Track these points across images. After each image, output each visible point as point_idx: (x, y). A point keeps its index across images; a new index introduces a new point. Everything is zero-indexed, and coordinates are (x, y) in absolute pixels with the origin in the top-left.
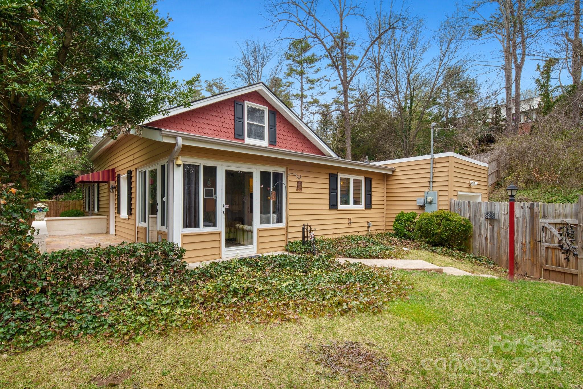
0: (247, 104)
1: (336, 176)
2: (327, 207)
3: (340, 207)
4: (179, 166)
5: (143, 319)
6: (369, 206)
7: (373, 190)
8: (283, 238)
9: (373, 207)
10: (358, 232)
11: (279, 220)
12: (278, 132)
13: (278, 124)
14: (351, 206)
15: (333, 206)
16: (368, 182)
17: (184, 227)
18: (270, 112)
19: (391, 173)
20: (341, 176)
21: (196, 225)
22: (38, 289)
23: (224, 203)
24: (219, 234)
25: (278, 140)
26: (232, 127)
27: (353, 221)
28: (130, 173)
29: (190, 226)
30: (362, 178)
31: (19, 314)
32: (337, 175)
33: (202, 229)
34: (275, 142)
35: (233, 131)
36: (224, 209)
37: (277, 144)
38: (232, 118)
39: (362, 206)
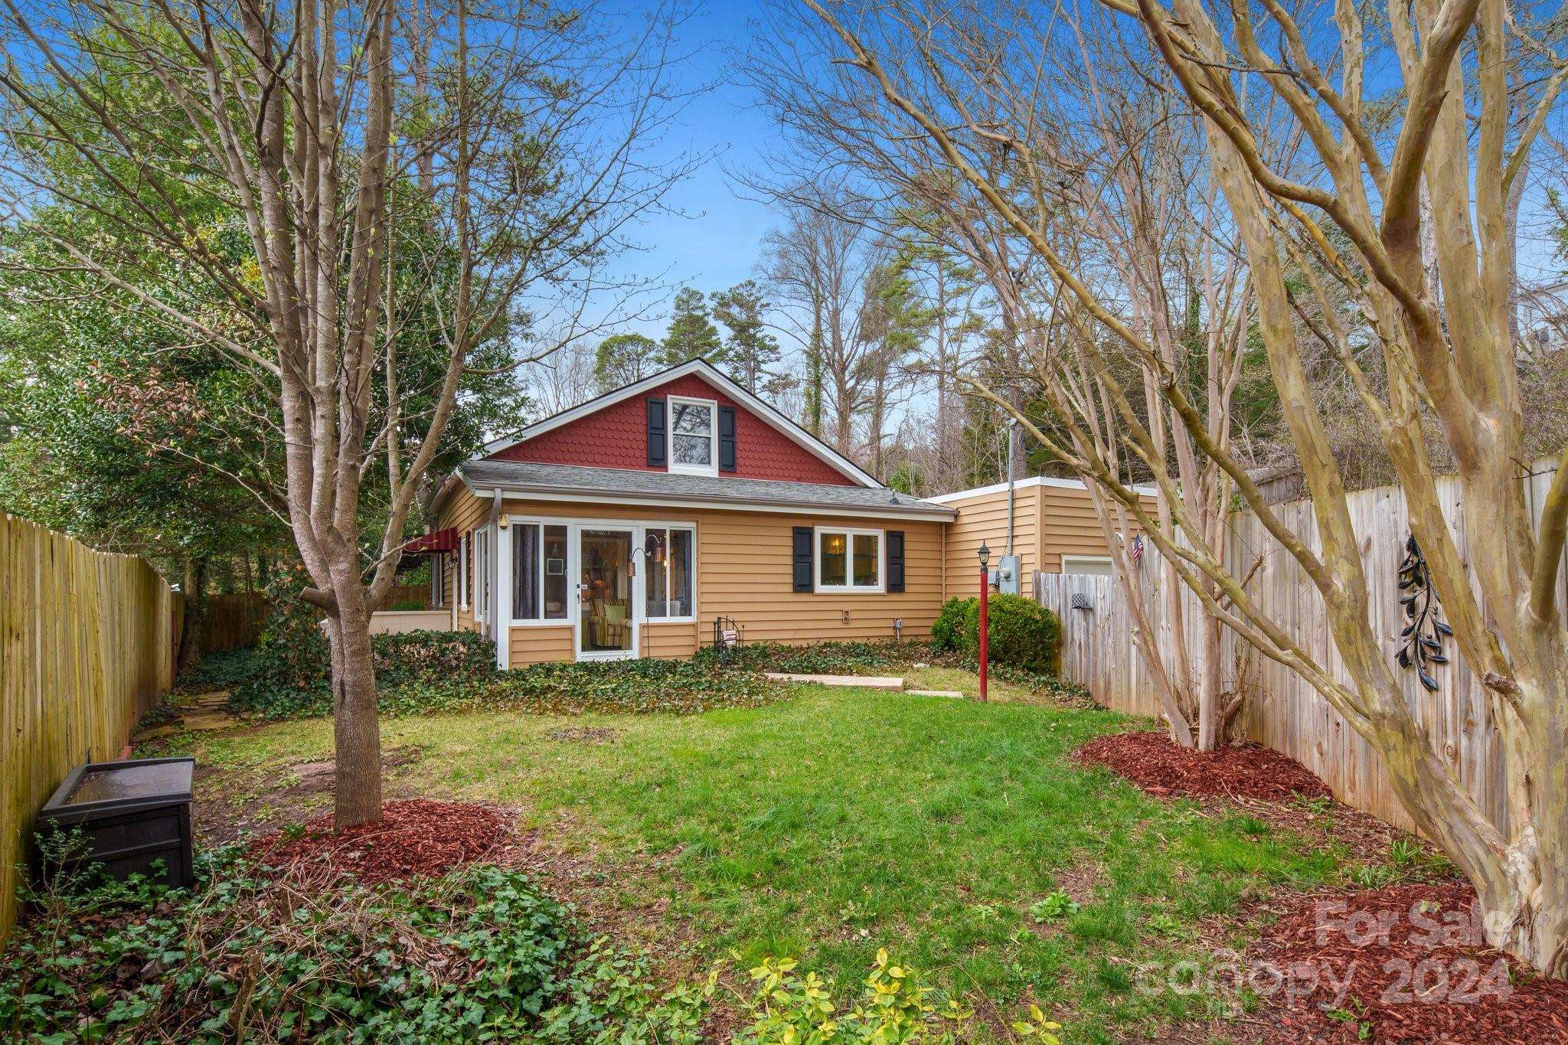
0: (673, 401)
1: (809, 533)
2: (790, 588)
3: (820, 588)
4: (504, 528)
5: (413, 703)
6: (896, 585)
7: (907, 554)
8: (691, 641)
9: (907, 589)
10: (868, 638)
11: (686, 611)
12: (740, 446)
13: (739, 430)
14: (850, 587)
15: (803, 585)
16: (896, 541)
17: (515, 617)
18: (722, 410)
19: (950, 519)
20: (819, 530)
21: (534, 615)
22: (322, 674)
23: (579, 582)
24: (571, 629)
25: (740, 461)
26: (642, 445)
27: (852, 615)
28: (468, 534)
29: (525, 617)
30: (880, 534)
31: (304, 694)
32: (812, 529)
33: (542, 622)
34: (733, 465)
35: (644, 454)
36: (579, 591)
37: (739, 470)
38: (642, 429)
39: (880, 587)
